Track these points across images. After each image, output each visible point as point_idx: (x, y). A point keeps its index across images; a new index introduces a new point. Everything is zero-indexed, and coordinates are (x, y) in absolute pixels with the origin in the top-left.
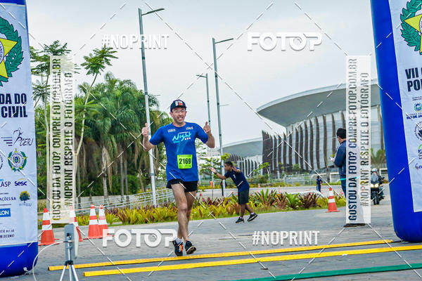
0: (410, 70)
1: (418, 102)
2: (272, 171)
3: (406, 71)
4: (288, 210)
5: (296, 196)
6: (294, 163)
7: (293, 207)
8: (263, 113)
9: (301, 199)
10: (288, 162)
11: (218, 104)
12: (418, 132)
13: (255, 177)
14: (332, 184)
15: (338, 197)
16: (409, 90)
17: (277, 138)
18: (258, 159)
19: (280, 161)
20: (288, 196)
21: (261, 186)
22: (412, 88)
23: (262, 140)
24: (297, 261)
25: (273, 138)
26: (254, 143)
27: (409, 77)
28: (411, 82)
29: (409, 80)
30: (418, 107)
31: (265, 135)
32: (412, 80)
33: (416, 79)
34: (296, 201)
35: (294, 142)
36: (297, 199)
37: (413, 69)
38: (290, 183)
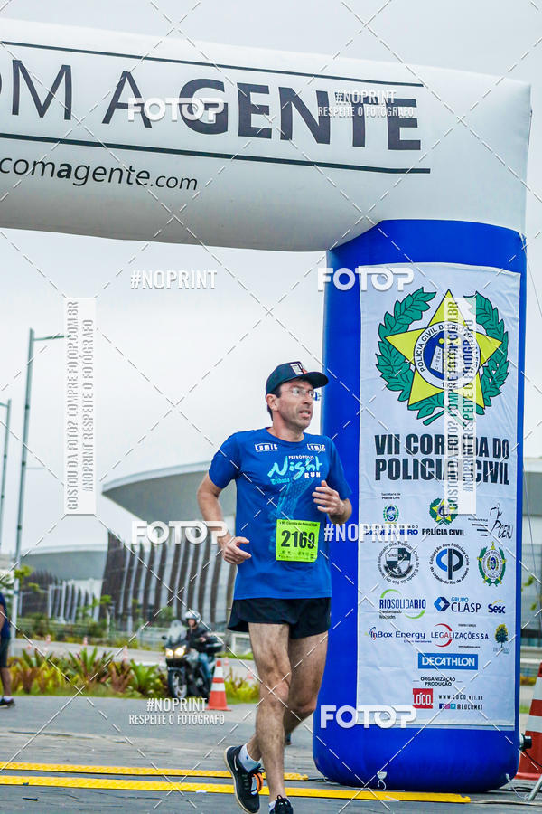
0: (384, 437)
1: (392, 503)
2: (117, 616)
3: (377, 437)
4: (132, 696)
5: (151, 669)
6: (164, 604)
7: (143, 691)
8: (116, 494)
9: (161, 678)
10: (152, 601)
11: (24, 464)
12: (384, 563)
13: (80, 622)
14: (235, 657)
15: (237, 684)
16: (378, 478)
17: (137, 549)
18: (92, 587)
19: (136, 596)
20: (135, 669)
21: (90, 643)
22: (384, 474)
23: (105, 549)
24: (102, 792)
25: (129, 548)
26: (88, 555)
27: (380, 451)
28: (383, 461)
29: (380, 457)
30: (391, 513)
31: (113, 541)
32: (386, 457)
33: (393, 456)
34: (150, 680)
35: (170, 561)
36: (152, 676)
37: (390, 436)
38: (150, 643)
